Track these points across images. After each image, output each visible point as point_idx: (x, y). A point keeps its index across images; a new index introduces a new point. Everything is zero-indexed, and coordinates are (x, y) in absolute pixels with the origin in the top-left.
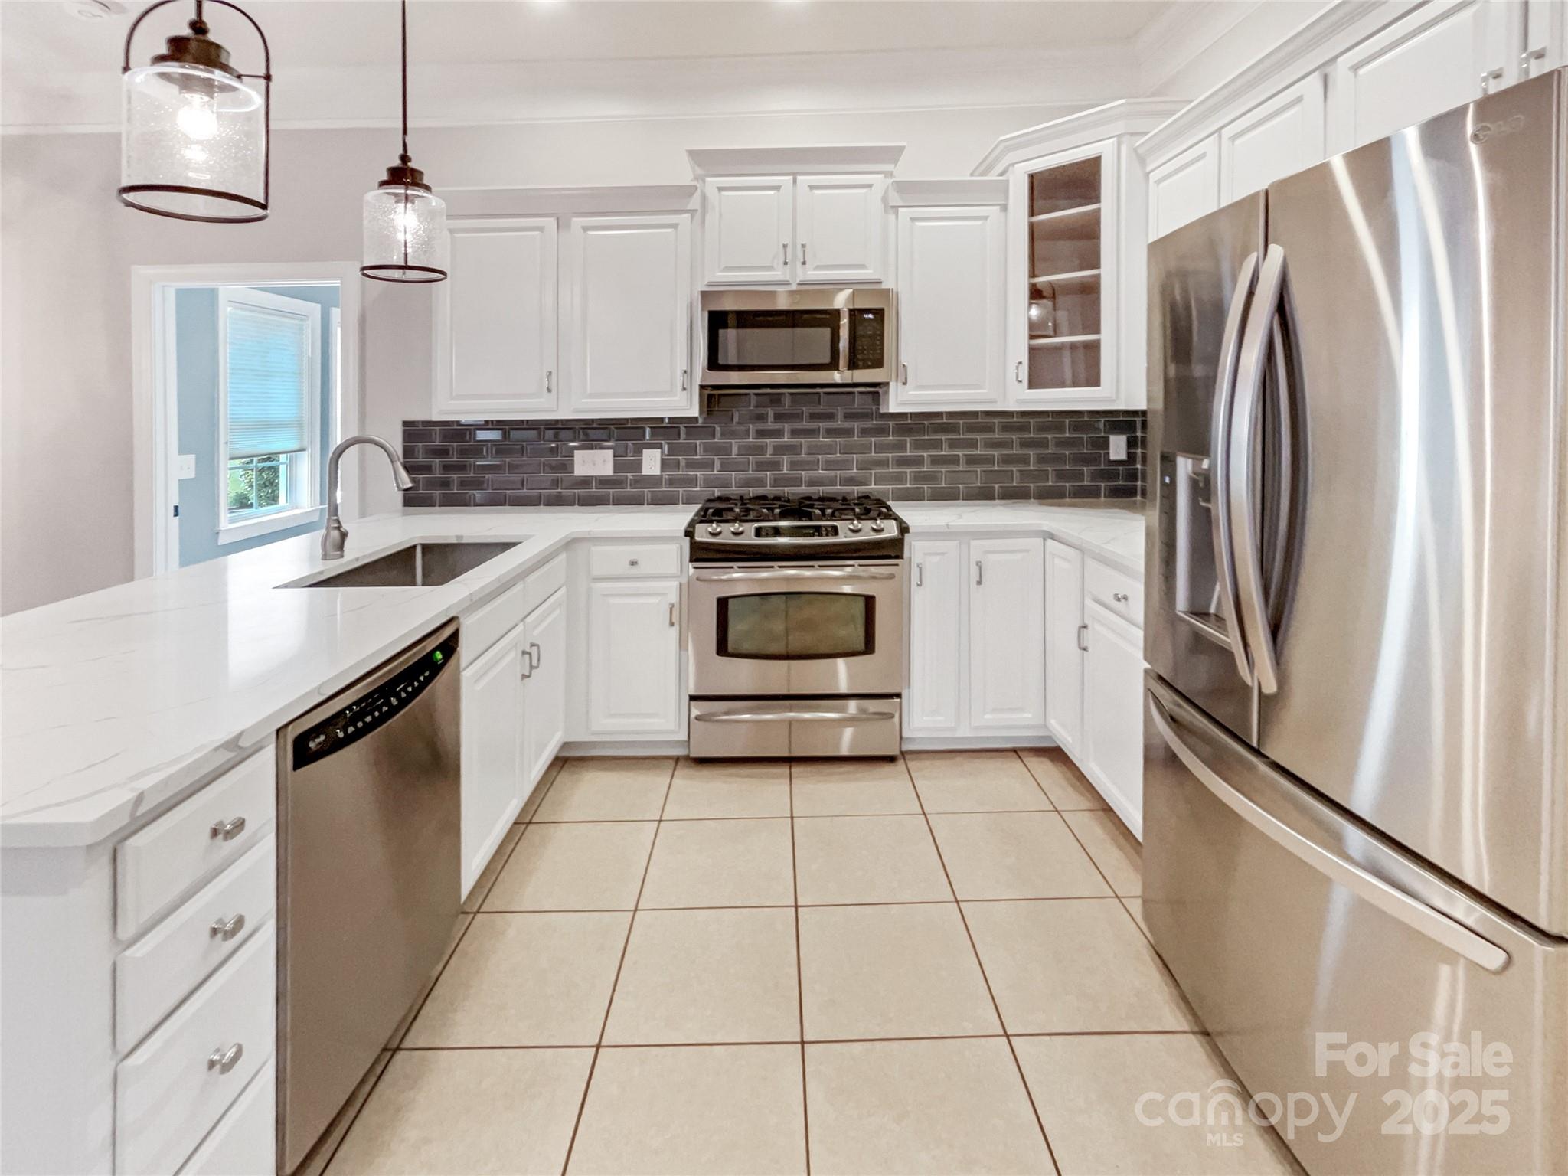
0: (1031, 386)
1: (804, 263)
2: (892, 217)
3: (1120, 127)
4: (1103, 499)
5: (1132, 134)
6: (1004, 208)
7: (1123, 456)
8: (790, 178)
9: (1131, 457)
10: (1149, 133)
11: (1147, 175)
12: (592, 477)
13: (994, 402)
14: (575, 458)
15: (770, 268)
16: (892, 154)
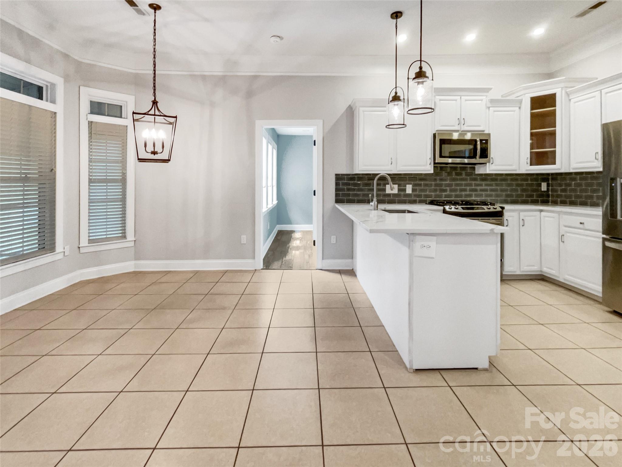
0: (531, 165)
1: (464, 124)
2: (488, 110)
3: (562, 85)
4: (550, 204)
5: (566, 87)
6: (520, 108)
7: (545, 189)
8: (459, 97)
9: (548, 189)
10: (575, 87)
11: (570, 100)
12: (391, 194)
13: (515, 170)
14: (386, 187)
15: (454, 126)
16: (487, 90)
